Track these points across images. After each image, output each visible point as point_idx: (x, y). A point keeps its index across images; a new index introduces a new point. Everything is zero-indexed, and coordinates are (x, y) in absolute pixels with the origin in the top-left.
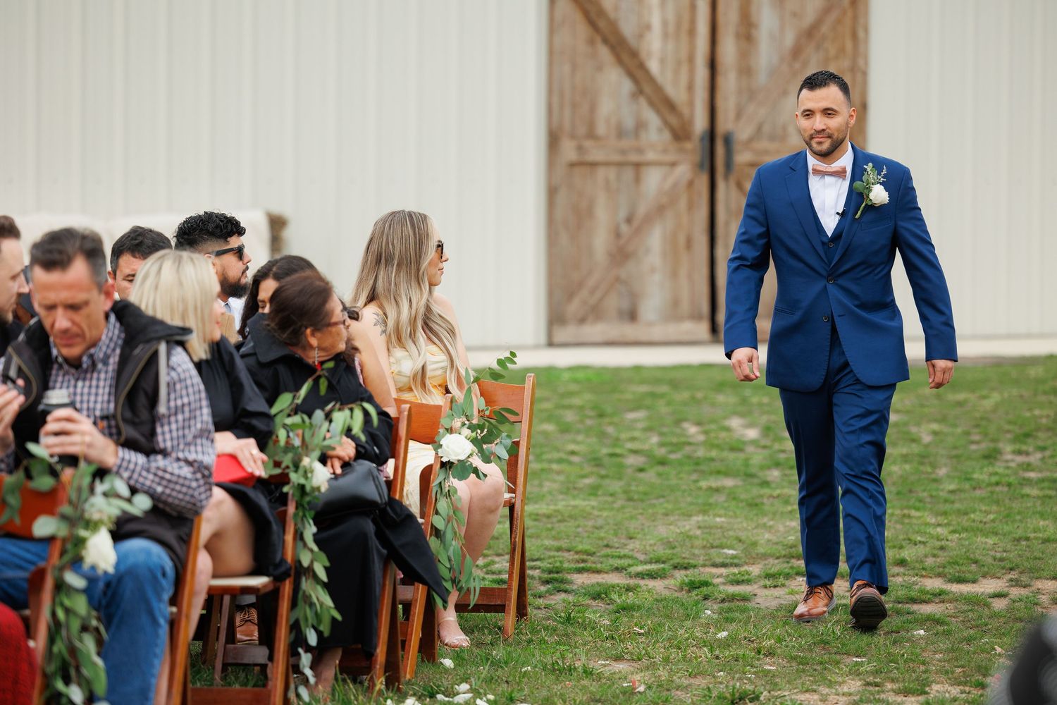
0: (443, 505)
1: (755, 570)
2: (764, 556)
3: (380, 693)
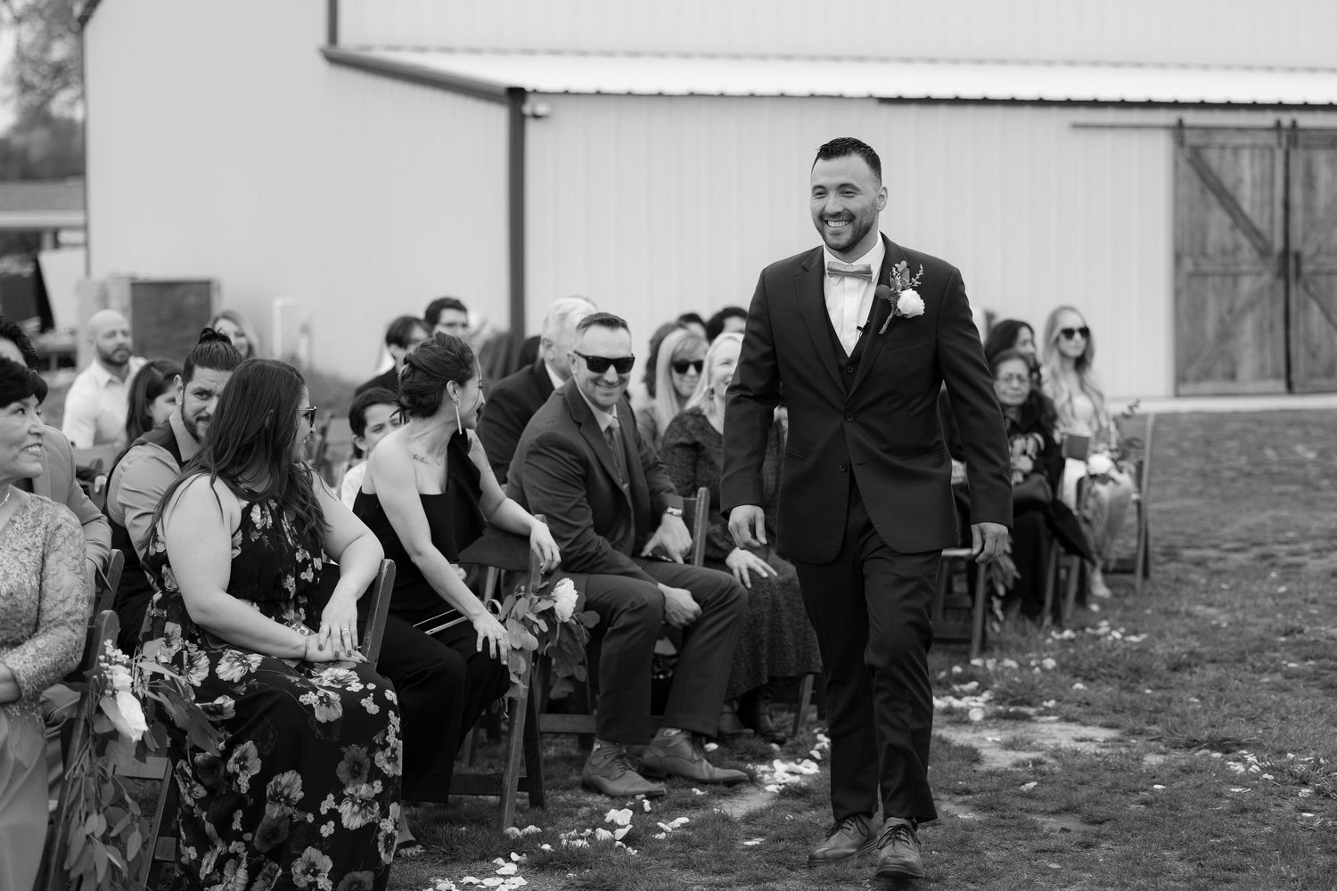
0: (1091, 502)
1: (1307, 546)
2: (1314, 538)
3: (1048, 627)
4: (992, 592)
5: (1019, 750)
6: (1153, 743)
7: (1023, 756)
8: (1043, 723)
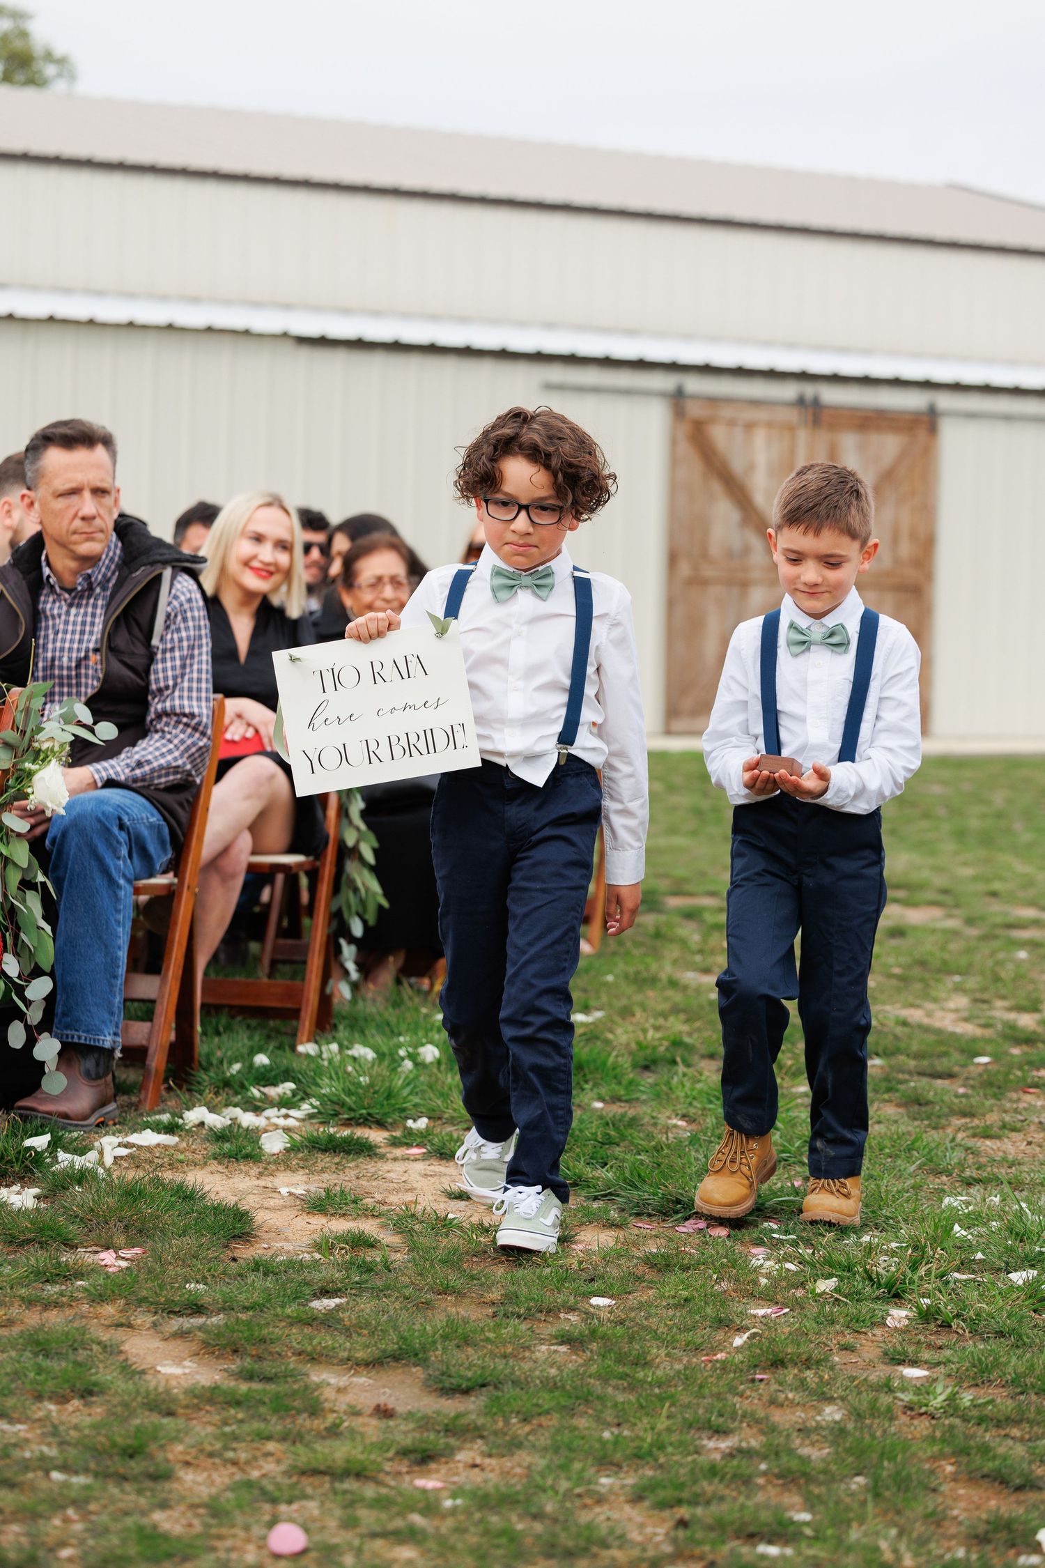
4: (342, 930)
5: (332, 1215)
6: (595, 1205)
7: (340, 1226)
8: (395, 1159)
